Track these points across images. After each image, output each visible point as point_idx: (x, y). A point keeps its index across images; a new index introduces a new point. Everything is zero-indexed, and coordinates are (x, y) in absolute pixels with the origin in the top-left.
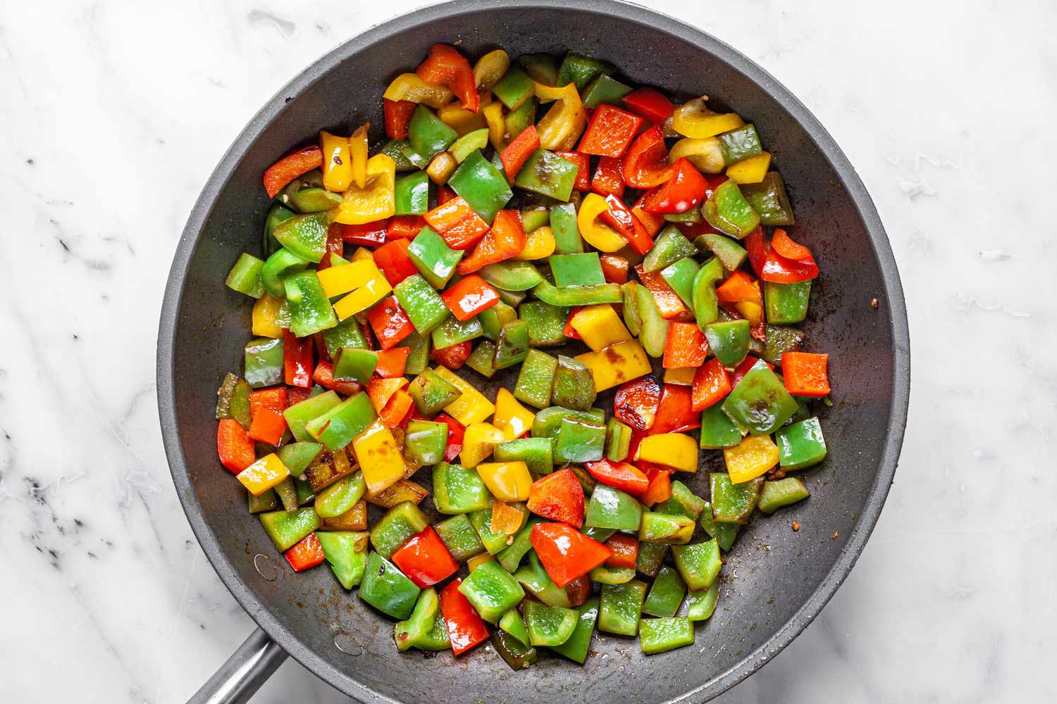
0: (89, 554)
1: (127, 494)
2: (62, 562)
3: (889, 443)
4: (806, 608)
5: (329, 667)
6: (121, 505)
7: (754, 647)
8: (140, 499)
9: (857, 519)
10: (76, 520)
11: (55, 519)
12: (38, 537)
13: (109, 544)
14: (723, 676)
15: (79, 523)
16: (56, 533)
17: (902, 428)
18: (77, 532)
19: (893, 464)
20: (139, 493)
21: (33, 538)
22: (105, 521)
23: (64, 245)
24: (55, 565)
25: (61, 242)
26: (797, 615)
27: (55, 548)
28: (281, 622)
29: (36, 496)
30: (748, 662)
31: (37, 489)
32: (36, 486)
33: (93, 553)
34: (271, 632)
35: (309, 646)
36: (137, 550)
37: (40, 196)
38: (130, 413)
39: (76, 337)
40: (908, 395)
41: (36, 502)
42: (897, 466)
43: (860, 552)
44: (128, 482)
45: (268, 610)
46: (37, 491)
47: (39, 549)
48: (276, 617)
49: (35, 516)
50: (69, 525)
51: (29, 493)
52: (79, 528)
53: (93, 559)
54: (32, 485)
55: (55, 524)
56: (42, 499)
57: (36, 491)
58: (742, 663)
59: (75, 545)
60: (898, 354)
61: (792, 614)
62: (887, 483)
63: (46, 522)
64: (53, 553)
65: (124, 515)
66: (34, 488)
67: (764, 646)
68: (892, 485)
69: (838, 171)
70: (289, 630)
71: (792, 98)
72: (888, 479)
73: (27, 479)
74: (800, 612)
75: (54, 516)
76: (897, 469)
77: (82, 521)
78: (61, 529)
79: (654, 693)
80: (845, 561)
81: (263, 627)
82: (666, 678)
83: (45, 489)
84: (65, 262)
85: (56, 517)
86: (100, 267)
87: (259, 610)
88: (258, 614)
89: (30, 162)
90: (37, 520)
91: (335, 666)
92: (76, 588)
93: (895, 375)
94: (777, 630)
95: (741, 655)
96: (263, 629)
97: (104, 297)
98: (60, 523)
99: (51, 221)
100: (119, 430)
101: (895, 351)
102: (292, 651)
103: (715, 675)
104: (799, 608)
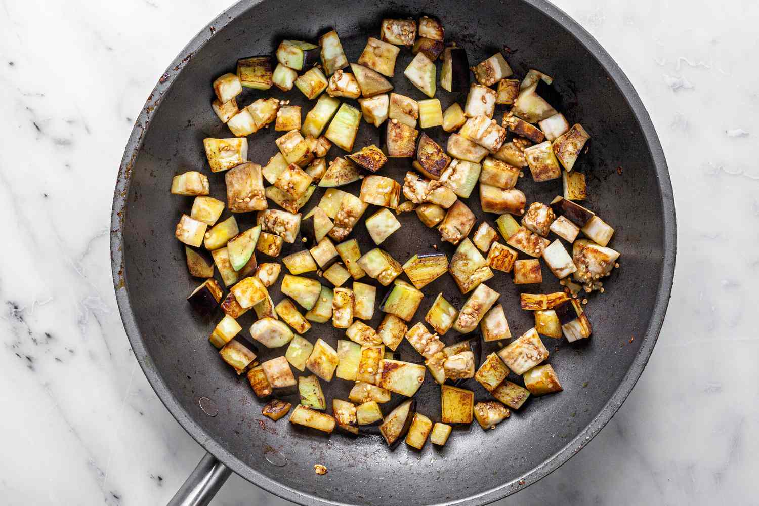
0: (56, 359)
1: (85, 314)
2: (35, 365)
3: (665, 267)
4: (615, 397)
5: (263, 477)
6: (80, 322)
7: (579, 430)
8: (95, 318)
9: (647, 326)
10: (46, 334)
11: (30, 333)
12: (18, 347)
13: (71, 351)
14: (559, 453)
15: (48, 336)
16: (31, 343)
17: (673, 255)
18: (47, 343)
19: (670, 282)
20: (94, 313)
21: (14, 347)
22: (68, 334)
23: (37, 127)
24: (31, 367)
25: (35, 124)
26: (609, 403)
27: (30, 354)
28: (224, 447)
29: (16, 315)
30: (576, 442)
31: (17, 310)
32: (16, 308)
33: (58, 358)
34: (217, 456)
35: (247, 462)
36: (92, 356)
37: (19, 89)
38: (86, 253)
39: (46, 196)
40: (675, 230)
41: (16, 320)
42: (672, 284)
43: (651, 351)
44: (85, 304)
45: (213, 439)
46: (17, 311)
47: (18, 355)
48: (220, 444)
49: (15, 330)
50: (41, 337)
51: (11, 313)
52: (48, 339)
53: (59, 363)
54: (13, 307)
55: (30, 337)
56: (21, 317)
57: (15, 312)
58: (572, 443)
59: (46, 352)
60: (665, 200)
61: (605, 402)
62: (666, 298)
63: (24, 336)
64: (29, 358)
65: (82, 330)
66: (15, 310)
67: (587, 429)
68: (671, 298)
69: (606, 68)
70: (231, 453)
71: (566, 16)
72: (667, 295)
73: (10, 302)
74: (611, 400)
75: (29, 330)
76: (673, 286)
77: (50, 334)
78: (35, 340)
79: (508, 471)
80: (641, 359)
81: (212, 452)
82: (516, 459)
83: (23, 310)
84: (37, 139)
85: (32, 331)
86: (63, 143)
87: (206, 440)
88: (206, 443)
89: (11, 64)
90: (16, 334)
91: (268, 476)
92: (46, 385)
93: (664, 216)
94: (595, 416)
95: (570, 437)
96: (211, 454)
97: (67, 166)
98: (34, 336)
99: (27, 108)
100: (78, 266)
101: (662, 198)
102: (234, 468)
103: (552, 455)
104: (609, 398)
